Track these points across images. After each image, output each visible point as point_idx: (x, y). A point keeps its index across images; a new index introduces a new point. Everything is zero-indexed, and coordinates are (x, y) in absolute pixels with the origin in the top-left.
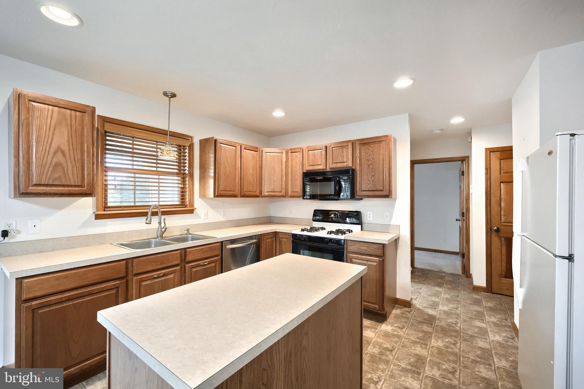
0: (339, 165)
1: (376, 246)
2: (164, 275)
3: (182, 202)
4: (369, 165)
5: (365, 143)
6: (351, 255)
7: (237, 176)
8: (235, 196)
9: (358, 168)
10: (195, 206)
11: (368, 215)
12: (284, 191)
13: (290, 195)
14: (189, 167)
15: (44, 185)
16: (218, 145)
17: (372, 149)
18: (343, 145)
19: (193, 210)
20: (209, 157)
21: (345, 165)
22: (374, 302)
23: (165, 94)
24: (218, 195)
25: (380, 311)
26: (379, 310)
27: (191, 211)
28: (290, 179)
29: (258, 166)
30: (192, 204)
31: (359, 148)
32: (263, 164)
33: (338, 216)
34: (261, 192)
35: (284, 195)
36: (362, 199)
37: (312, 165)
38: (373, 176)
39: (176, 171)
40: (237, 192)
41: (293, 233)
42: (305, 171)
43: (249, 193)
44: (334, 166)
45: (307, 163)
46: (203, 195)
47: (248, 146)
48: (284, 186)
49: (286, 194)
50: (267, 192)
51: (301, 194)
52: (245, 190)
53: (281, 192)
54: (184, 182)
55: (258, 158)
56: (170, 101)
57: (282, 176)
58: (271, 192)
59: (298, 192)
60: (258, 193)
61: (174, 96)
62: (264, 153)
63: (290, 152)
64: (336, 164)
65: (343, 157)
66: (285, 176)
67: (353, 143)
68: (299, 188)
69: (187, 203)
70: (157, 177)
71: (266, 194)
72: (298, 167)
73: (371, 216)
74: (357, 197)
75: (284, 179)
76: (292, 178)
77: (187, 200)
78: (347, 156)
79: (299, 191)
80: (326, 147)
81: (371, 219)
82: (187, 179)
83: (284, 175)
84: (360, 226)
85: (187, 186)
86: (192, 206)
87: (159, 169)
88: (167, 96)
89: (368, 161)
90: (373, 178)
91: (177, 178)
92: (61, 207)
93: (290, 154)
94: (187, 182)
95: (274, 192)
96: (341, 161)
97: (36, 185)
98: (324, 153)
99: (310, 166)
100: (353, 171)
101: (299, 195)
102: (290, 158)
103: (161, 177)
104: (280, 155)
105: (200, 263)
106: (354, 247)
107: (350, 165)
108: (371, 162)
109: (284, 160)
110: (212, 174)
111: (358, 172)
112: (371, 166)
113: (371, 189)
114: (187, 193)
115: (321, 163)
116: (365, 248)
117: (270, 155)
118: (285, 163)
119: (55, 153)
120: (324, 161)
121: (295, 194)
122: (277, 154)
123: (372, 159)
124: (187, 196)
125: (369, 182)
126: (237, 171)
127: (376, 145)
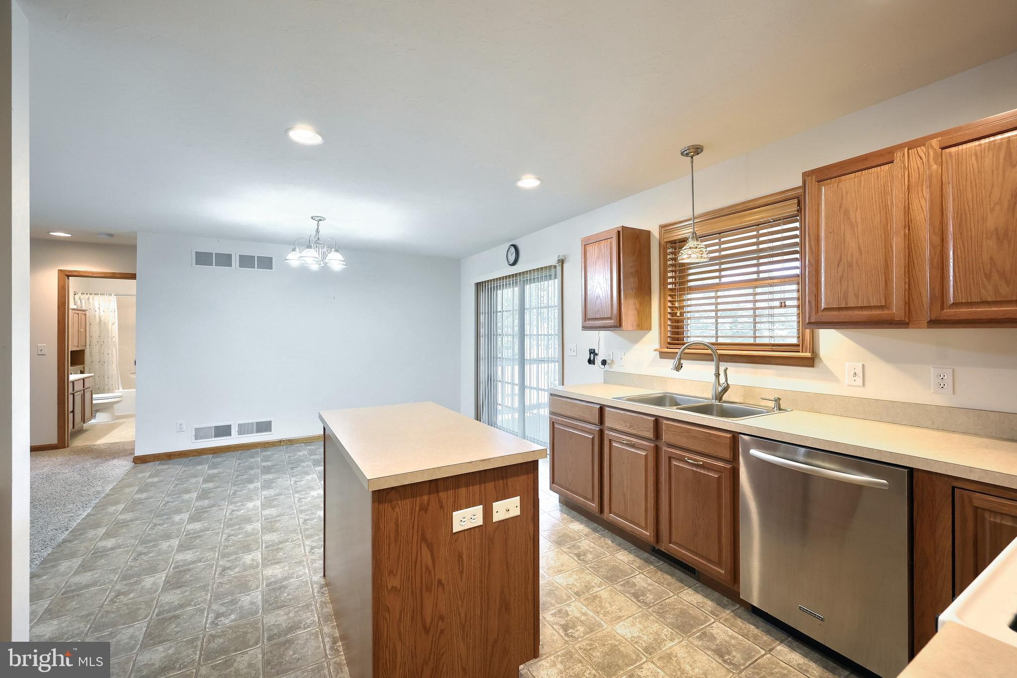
2: (634, 446)
19: (814, 360)
27: (807, 362)
30: (807, 344)
40: (900, 309)
69: (801, 341)
86: (809, 348)
92: (636, 341)
105: (685, 456)
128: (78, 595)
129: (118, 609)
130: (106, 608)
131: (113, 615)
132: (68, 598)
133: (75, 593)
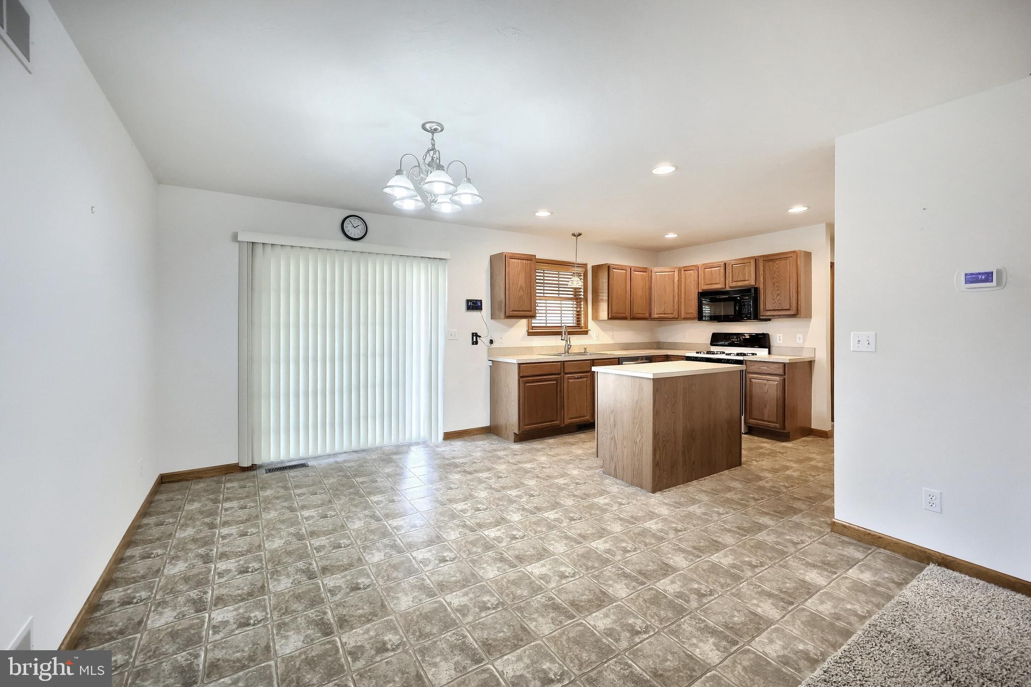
0: (740, 284)
1: (776, 366)
2: (581, 378)
3: (578, 324)
4: (774, 284)
5: (769, 259)
6: (751, 375)
7: (627, 298)
8: (625, 318)
9: (761, 287)
10: (589, 329)
11: (778, 338)
12: (676, 312)
13: (683, 317)
14: (584, 292)
15: (516, 311)
16: (611, 269)
17: (777, 266)
18: (744, 261)
19: (588, 331)
20: (603, 283)
21: (746, 283)
22: (775, 421)
23: (574, 235)
24: (612, 317)
25: (781, 429)
26: (779, 429)
27: (586, 333)
28: (683, 299)
29: (647, 287)
30: (586, 326)
31: (762, 265)
32: (653, 285)
33: (740, 339)
34: (650, 315)
35: (677, 317)
36: (770, 320)
37: (709, 284)
38: (778, 295)
39: (572, 296)
40: (628, 314)
41: (686, 355)
42: (701, 291)
43: (640, 315)
44: (734, 284)
45: (703, 281)
46: (595, 318)
47: (637, 267)
48: (676, 307)
49: (678, 316)
50: (657, 314)
51: (695, 314)
52: (635, 313)
53: (673, 314)
54: (579, 305)
55: (647, 279)
56: (577, 240)
57: (673, 296)
58: (661, 314)
59: (692, 313)
60: (647, 315)
61: (580, 235)
62: (653, 274)
63: (683, 270)
64: (736, 283)
65: (745, 275)
66: (677, 297)
67: (756, 260)
68: (694, 309)
69: (583, 325)
70: (560, 302)
71: (656, 316)
72: (693, 287)
73: (781, 338)
74: (761, 317)
75: (676, 299)
76: (685, 298)
77: (583, 322)
78: (750, 272)
79: (694, 313)
80: (725, 264)
81: (781, 342)
82: (582, 303)
83: (676, 295)
84: (767, 350)
85: (582, 309)
86: (586, 327)
87: (560, 296)
88: (575, 236)
89: (773, 278)
90: (778, 297)
91: (572, 303)
92: (511, 326)
93: (683, 272)
94: (582, 306)
95: (665, 314)
96: (742, 278)
97: (513, 311)
98: (722, 271)
99: (706, 284)
100: (757, 290)
101: (693, 317)
102: (683, 276)
103: (563, 302)
104: (671, 274)
106: (753, 367)
107: (753, 283)
108: (776, 280)
109: (676, 279)
110: (606, 298)
111: (762, 291)
112: (777, 284)
113: (776, 309)
114: (583, 316)
115: (720, 281)
116: (765, 368)
117: (660, 275)
118: (677, 282)
119: (520, 290)
120: (723, 279)
121: (689, 316)
122: (670, 273)
123: (778, 277)
124: (582, 319)
125: (774, 301)
126: (627, 294)
127: (782, 262)
128: (781, 591)
129: (763, 556)
130: (770, 563)
131: (769, 554)
132: (790, 595)
133: (783, 596)
